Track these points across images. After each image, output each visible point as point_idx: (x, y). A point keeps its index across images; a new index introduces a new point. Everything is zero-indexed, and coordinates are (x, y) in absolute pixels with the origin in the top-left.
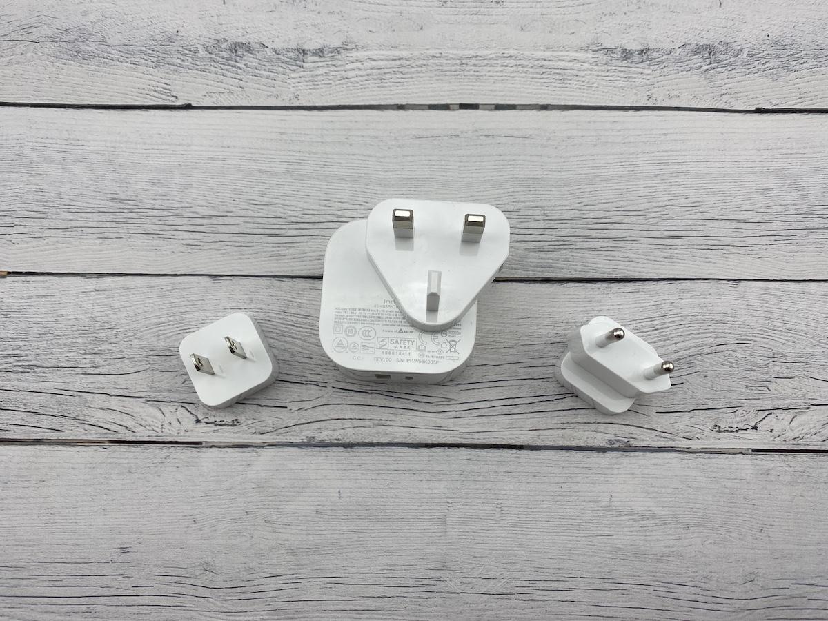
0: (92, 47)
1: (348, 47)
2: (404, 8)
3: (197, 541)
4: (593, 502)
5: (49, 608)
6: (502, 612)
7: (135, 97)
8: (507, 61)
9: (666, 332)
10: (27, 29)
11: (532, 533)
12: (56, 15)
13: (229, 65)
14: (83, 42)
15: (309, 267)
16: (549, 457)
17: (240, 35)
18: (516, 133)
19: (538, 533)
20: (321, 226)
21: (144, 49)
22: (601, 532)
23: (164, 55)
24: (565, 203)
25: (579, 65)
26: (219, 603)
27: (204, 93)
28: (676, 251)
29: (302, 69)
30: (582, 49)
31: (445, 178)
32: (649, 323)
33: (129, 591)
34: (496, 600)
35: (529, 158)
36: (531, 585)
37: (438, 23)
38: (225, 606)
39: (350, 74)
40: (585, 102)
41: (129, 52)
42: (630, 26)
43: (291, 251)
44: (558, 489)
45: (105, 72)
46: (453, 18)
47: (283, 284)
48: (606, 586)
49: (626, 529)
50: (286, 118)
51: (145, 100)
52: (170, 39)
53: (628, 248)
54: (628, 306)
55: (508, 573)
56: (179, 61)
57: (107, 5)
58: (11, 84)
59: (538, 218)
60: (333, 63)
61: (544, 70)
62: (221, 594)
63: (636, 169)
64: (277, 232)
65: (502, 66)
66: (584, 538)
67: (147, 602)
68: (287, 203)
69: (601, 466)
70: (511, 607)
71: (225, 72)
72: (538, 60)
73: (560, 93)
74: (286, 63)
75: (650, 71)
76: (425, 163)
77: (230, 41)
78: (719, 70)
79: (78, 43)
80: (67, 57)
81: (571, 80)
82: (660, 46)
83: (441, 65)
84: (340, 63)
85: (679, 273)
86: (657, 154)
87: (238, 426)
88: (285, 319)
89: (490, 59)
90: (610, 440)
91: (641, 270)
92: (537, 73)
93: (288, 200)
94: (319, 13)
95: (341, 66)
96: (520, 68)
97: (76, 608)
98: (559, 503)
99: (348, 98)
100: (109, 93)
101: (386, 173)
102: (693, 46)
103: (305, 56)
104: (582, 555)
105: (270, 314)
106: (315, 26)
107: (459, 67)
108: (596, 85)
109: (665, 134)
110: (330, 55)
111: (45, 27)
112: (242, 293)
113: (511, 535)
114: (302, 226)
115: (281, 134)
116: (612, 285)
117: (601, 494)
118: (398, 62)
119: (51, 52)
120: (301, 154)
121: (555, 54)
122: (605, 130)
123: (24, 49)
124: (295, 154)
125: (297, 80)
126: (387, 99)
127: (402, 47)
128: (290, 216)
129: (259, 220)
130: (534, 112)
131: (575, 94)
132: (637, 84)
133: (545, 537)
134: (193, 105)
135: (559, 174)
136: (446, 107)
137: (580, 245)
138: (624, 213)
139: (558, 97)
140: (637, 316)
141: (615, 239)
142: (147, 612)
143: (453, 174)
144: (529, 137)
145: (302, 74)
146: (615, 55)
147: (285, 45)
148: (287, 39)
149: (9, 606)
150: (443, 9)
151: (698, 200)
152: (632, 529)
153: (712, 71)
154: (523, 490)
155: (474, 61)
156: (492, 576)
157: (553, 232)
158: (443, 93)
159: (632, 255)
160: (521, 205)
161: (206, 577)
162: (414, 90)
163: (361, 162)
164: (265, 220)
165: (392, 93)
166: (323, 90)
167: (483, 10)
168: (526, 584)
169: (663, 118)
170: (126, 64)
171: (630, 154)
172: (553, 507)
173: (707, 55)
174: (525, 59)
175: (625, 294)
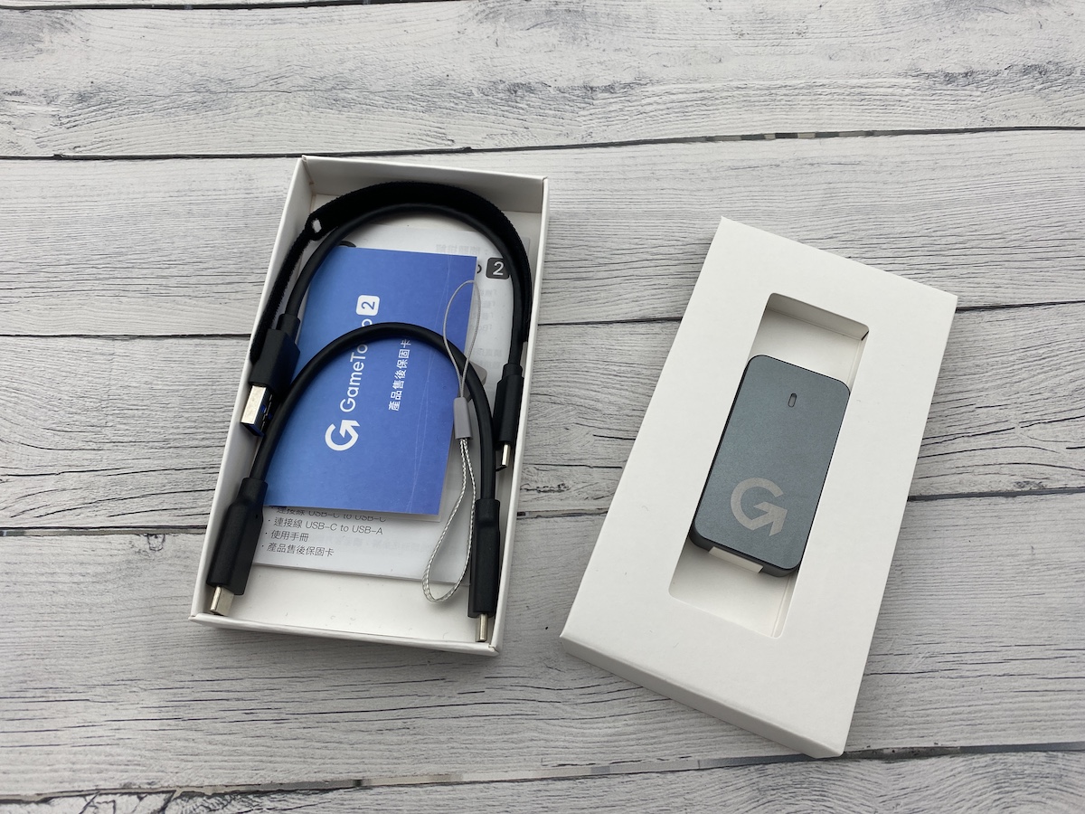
0: (352, 95)
1: (642, 82)
2: (698, 42)
3: (534, 632)
4: (1012, 555)
5: (355, 726)
6: (926, 694)
7: (405, 143)
8: (820, 90)
9: (1056, 360)
10: (277, 79)
11: (945, 597)
12: (308, 64)
13: (509, 106)
14: (342, 89)
15: (627, 310)
16: (949, 507)
17: (518, 75)
18: (843, 161)
19: (952, 597)
20: (635, 265)
21: (411, 94)
22: (1029, 591)
23: (435, 100)
24: (911, 229)
25: (900, 90)
26: (568, 708)
27: (485, 135)
28: (1048, 274)
29: (592, 107)
30: (899, 75)
31: (770, 208)
32: (1034, 352)
33: (454, 699)
34: (917, 680)
35: (862, 185)
36: (956, 659)
37: (738, 55)
38: (577, 711)
40: (914, 126)
41: (393, 98)
42: (948, 51)
43: (603, 294)
44: (965, 544)
45: (368, 119)
46: (753, 50)
47: (598, 331)
48: (1049, 654)
49: (1059, 585)
50: (580, 156)
51: (417, 145)
52: (440, 83)
53: (992, 273)
54: (1005, 335)
55: (925, 646)
56: (452, 105)
57: (366, 53)
58: (262, 135)
59: (884, 246)
60: (627, 99)
62: (570, 697)
63: (983, 191)
64: (584, 275)
66: (1009, 599)
67: (477, 711)
68: (592, 244)
69: (1014, 513)
70: (936, 687)
72: (854, 87)
73: (884, 119)
74: (573, 100)
75: (979, 93)
76: (746, 194)
78: (1055, 88)
80: (324, 105)
81: (894, 105)
82: (985, 68)
84: (635, 98)
85: (1058, 296)
86: (1004, 175)
87: (566, 492)
88: (606, 369)
89: (801, 89)
90: (1018, 483)
91: (1012, 295)
92: (855, 100)
93: (592, 241)
94: (604, 50)
95: (636, 100)
96: (835, 96)
97: (390, 724)
98: (970, 559)
99: (649, 132)
100: (375, 140)
101: (703, 207)
103: (594, 93)
104: (1011, 619)
105: (588, 365)
106: (601, 63)
107: (767, 98)
109: (1010, 155)
110: (622, 90)
111: (298, 76)
112: (552, 343)
113: (919, 601)
114: (612, 267)
115: (577, 173)
116: (983, 313)
117: (1019, 546)
118: (700, 95)
119: (305, 101)
120: (602, 192)
122: (942, 154)
123: (275, 99)
124: (594, 193)
126: (692, 131)
127: (702, 80)
128: (597, 258)
129: (562, 264)
130: (859, 139)
131: (901, 119)
132: (968, 106)
133: (962, 601)
135: (899, 199)
136: (761, 137)
137: (937, 273)
138: (980, 237)
139: (883, 123)
140: (1019, 344)
141: (976, 265)
142: (479, 724)
143: (779, 205)
144: (859, 163)
145: (592, 111)
147: (570, 84)
148: (572, 77)
149: (305, 725)
150: (740, 42)
151: (1061, 219)
152: (1065, 585)
153: (1047, 90)
154: (924, 548)
155: (784, 91)
156: (906, 651)
157: (904, 260)
158: (755, 124)
159: (999, 281)
160: (863, 233)
161: (549, 677)
162: (722, 122)
163: (672, 196)
164: (569, 264)
165: (698, 125)
166: (620, 126)
167: (784, 41)
168: (950, 658)
169: (1005, 139)
170: (391, 110)
171: (975, 177)
172: (964, 565)
173: (1038, 75)
174: (839, 87)
175: (1000, 323)
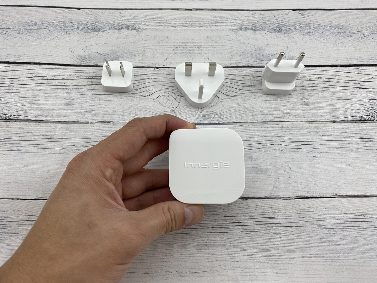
39: (234, 21)
61: (160, 22)
65: (176, 23)
71: (282, 22)
77: (283, 33)
79: (342, 32)
83: (199, 24)
102: (100, 31)
108: (140, 17)
121: (155, 28)
125: (254, 20)
134: (292, 11)
146: (132, 27)
